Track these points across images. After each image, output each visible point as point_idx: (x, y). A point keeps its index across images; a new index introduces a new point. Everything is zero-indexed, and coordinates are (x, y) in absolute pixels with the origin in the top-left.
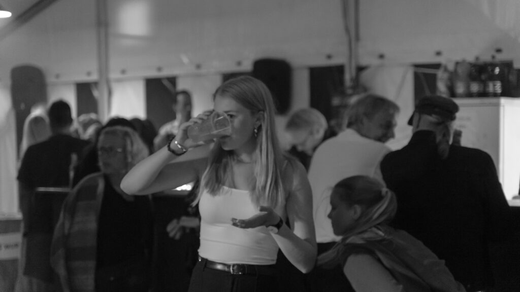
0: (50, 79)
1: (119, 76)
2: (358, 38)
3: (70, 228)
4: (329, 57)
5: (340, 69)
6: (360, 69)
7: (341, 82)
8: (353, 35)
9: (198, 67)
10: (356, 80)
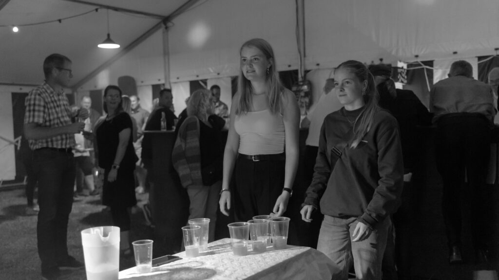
0: (139, 83)
1: (176, 80)
2: (305, 56)
3: (186, 146)
4: (290, 66)
5: (296, 72)
6: (307, 72)
7: (297, 79)
8: (303, 54)
9: (218, 74)
10: (304, 77)
